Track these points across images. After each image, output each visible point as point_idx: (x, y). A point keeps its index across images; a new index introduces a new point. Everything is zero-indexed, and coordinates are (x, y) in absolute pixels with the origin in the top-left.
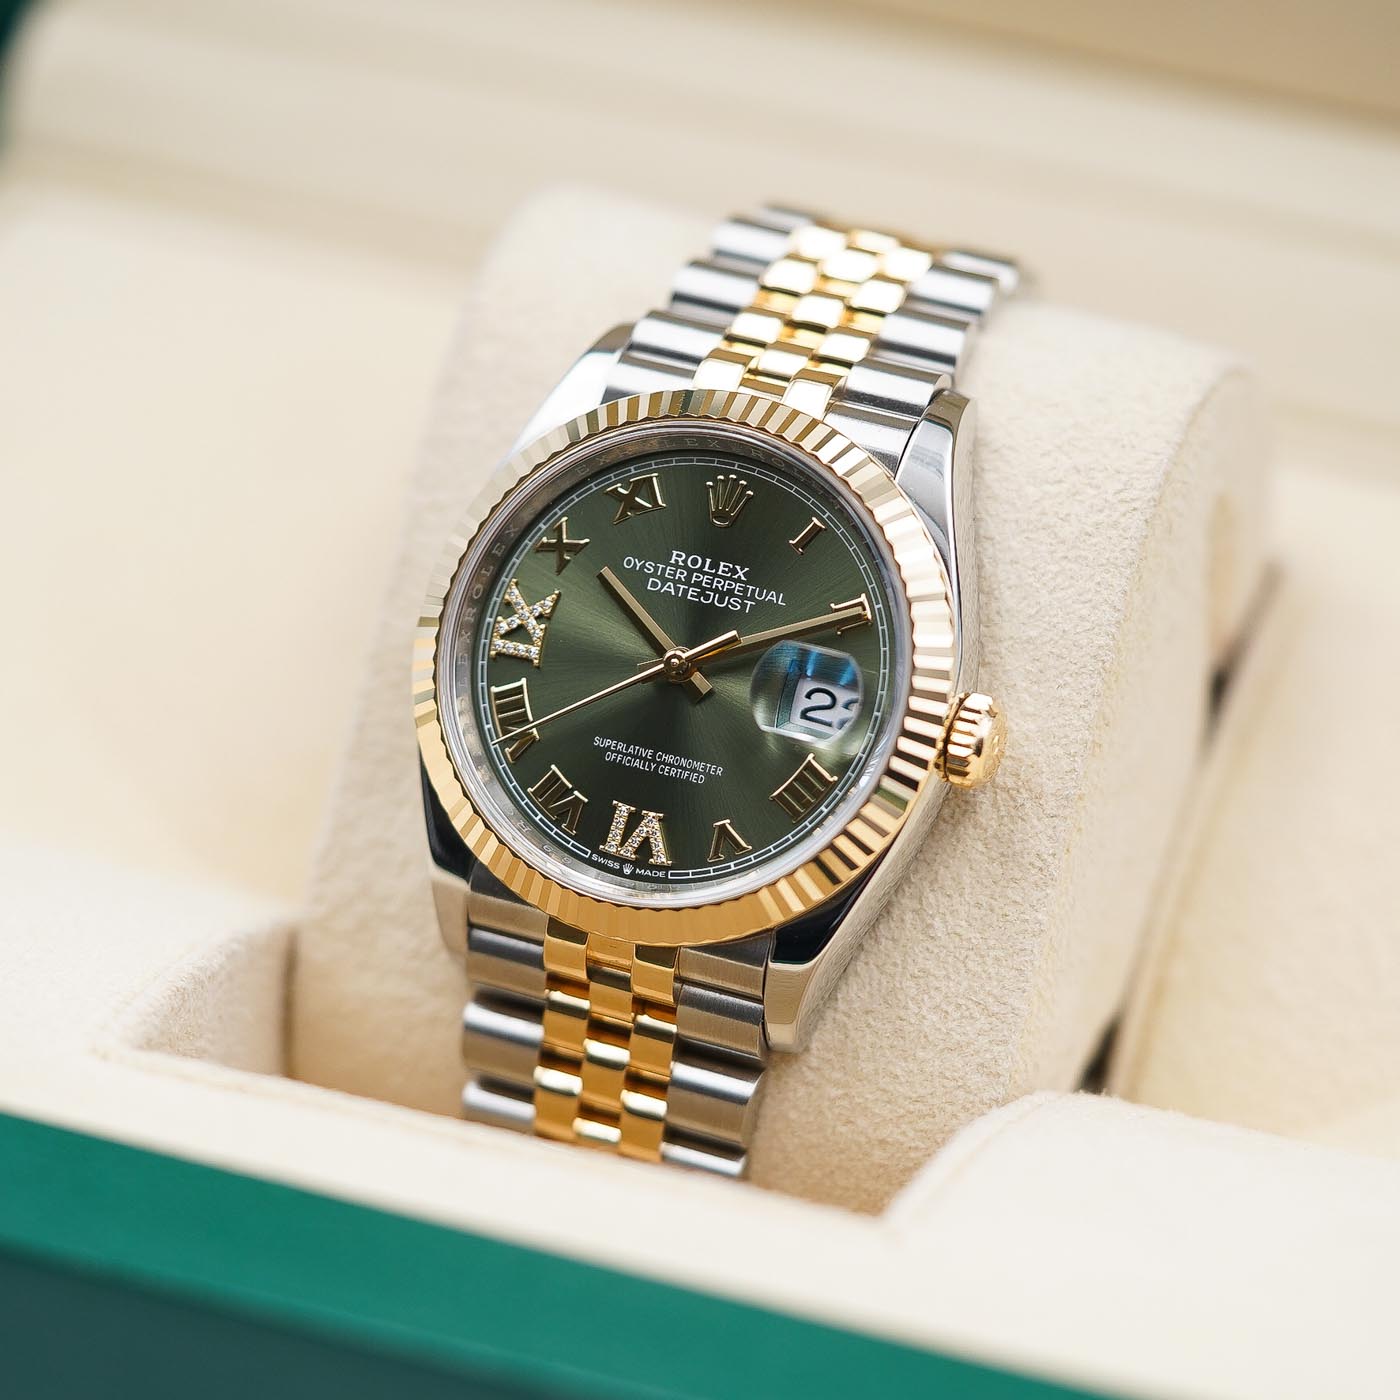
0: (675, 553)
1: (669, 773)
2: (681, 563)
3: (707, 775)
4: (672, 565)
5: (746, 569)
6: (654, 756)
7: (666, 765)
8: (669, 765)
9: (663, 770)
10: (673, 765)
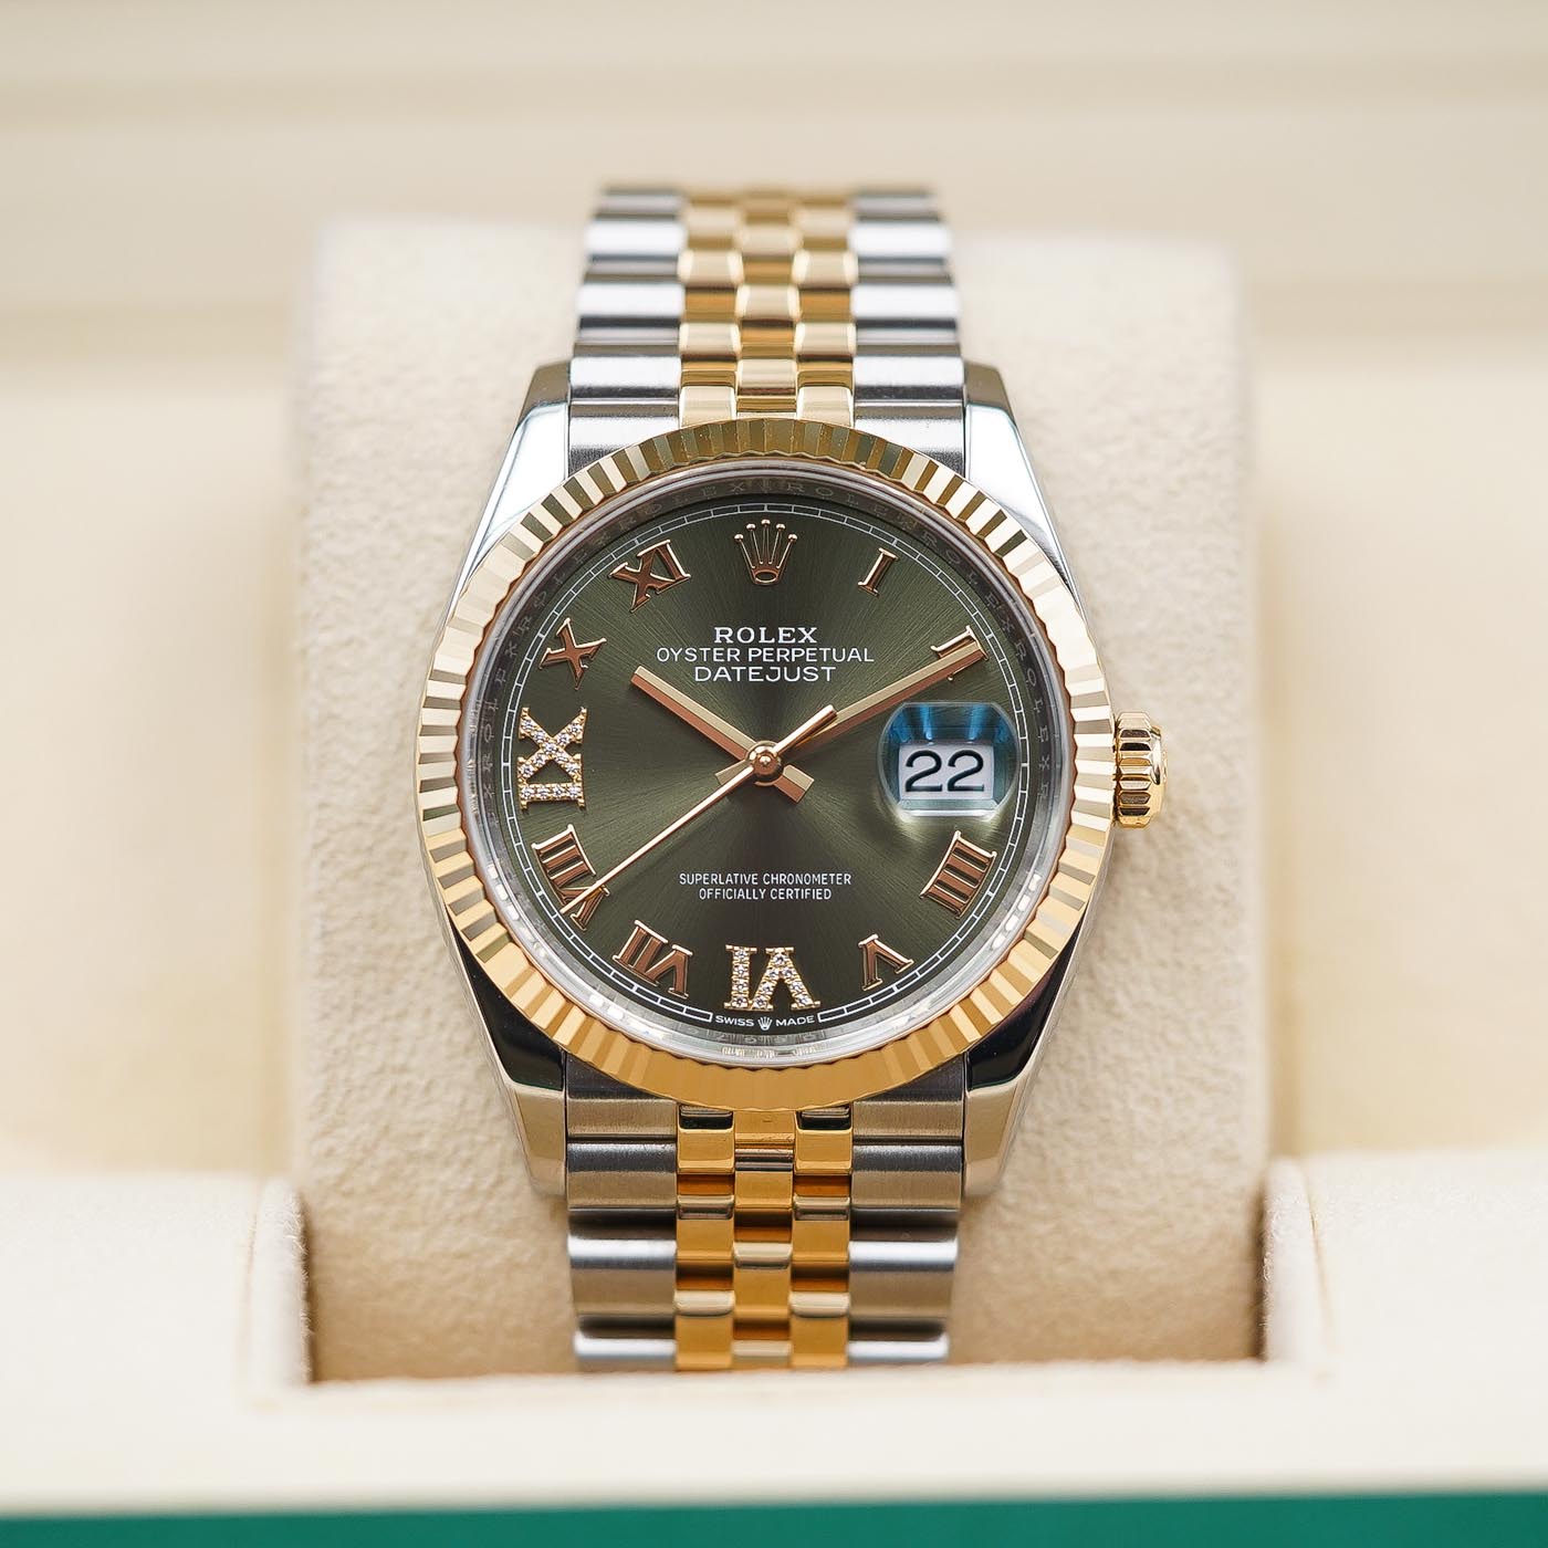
0: (718, 629)
1: (784, 896)
2: (729, 641)
3: (833, 887)
4: (718, 645)
5: (813, 629)
6: (759, 879)
7: (778, 887)
8: (783, 886)
9: (776, 894)
10: (788, 885)
